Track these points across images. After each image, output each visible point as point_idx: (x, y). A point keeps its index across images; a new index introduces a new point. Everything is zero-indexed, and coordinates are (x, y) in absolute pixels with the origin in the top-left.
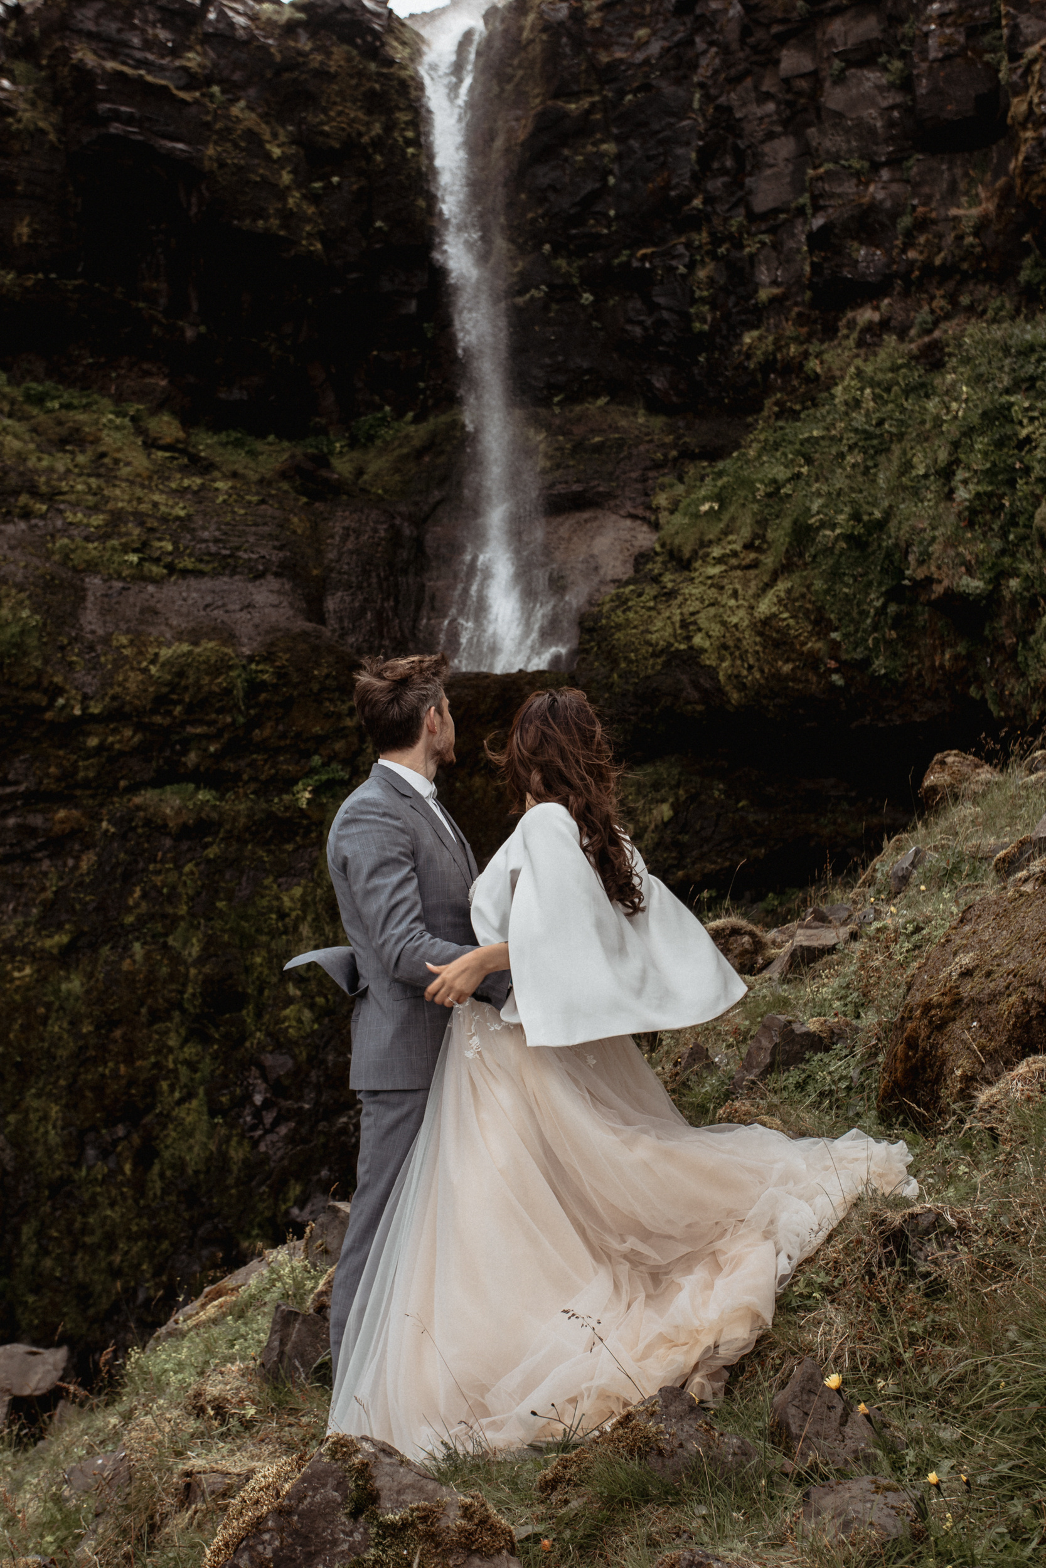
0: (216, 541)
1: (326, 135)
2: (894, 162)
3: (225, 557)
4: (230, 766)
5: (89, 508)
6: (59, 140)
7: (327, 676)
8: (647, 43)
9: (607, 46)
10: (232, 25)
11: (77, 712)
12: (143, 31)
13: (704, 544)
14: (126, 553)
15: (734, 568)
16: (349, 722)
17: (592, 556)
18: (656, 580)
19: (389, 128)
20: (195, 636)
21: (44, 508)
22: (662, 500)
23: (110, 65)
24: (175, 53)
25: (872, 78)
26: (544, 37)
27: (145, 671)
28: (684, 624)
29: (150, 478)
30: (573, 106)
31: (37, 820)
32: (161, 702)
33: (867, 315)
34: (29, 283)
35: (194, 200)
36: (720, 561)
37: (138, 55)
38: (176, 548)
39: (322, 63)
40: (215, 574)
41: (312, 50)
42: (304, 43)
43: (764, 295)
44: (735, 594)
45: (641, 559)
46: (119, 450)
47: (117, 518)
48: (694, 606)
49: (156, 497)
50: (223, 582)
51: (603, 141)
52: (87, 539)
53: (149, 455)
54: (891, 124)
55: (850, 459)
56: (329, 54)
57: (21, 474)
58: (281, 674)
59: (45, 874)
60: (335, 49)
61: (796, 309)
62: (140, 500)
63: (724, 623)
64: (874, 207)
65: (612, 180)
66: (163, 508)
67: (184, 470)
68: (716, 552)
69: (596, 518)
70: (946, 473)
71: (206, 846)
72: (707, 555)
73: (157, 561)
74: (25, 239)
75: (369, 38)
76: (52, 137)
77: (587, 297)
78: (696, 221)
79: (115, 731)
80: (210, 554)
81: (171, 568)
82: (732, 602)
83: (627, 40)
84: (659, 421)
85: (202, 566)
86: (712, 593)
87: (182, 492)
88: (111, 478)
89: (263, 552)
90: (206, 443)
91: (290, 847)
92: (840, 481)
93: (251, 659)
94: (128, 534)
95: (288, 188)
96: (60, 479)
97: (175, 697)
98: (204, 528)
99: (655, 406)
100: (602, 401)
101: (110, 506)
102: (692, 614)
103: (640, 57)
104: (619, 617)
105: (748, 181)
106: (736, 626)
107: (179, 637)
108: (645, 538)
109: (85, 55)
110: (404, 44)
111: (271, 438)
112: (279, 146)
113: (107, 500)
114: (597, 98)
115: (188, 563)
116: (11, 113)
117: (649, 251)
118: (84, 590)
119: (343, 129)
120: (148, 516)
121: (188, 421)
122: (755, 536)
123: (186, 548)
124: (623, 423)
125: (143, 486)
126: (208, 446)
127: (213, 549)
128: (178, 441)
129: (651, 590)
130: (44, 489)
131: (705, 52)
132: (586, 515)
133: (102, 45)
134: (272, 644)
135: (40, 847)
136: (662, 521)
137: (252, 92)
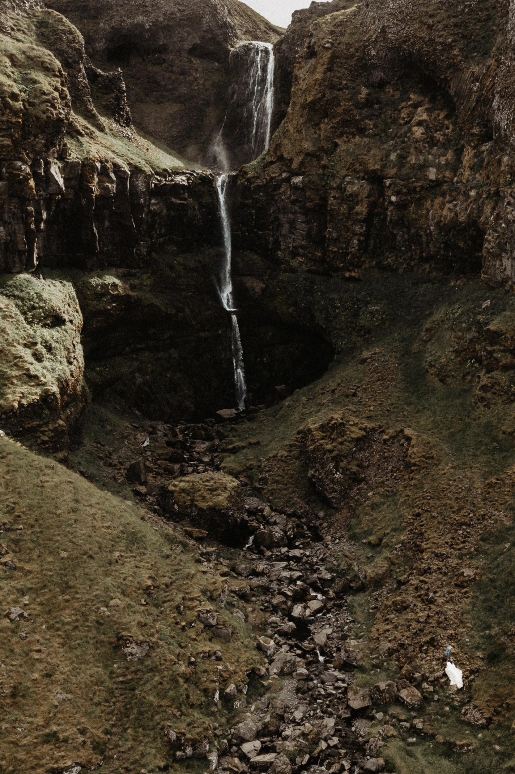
2: (306, 240)
9: (255, 194)
17: (253, 286)
28: (275, 308)
30: (247, 201)
33: (300, 259)
43: (282, 247)
44: (284, 306)
45: (263, 290)
48: (276, 305)
51: (253, 210)
54: (306, 234)
55: (302, 292)
63: (282, 310)
65: (254, 217)
68: (280, 297)
77: (247, 234)
84: (259, 258)
86: (279, 304)
92: (301, 296)
95: (198, 214)
99: (258, 255)
103: (261, 198)
104: (261, 302)
106: (285, 311)
108: (263, 286)
112: (197, 206)
114: (252, 202)
124: (253, 258)
129: (267, 299)
132: (251, 278)
136: (265, 283)
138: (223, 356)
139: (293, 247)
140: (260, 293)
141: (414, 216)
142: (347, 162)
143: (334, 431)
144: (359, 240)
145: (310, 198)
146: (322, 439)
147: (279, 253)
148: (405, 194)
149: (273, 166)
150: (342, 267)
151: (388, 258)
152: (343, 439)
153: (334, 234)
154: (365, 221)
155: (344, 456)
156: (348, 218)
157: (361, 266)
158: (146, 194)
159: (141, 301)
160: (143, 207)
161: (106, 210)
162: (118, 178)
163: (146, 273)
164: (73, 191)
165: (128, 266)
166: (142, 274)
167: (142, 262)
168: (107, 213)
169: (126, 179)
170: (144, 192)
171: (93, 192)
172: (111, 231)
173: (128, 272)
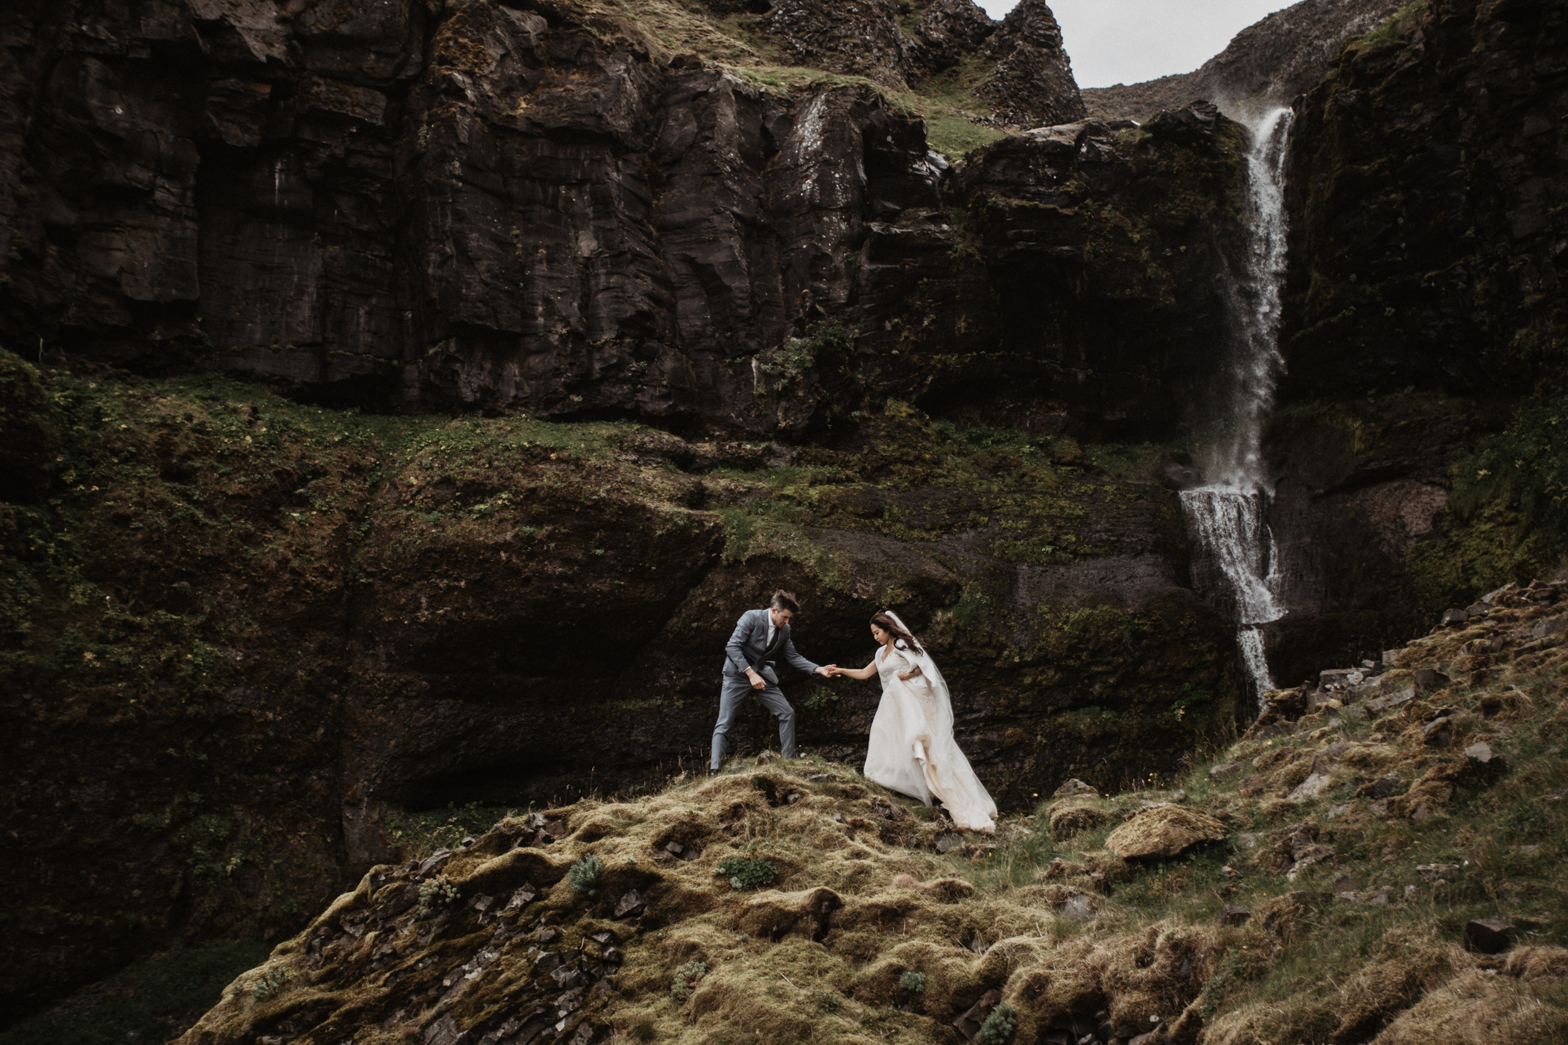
0: (1106, 531)
1: (1172, 217)
3: (1113, 542)
4: (1124, 693)
5: (1016, 516)
6: (983, 259)
7: (1190, 625)
8: (1421, 115)
9: (1389, 120)
10: (1099, 153)
11: (1017, 660)
12: (1036, 172)
13: (1478, 506)
14: (1043, 546)
15: (1501, 525)
16: (1209, 657)
17: (1400, 517)
18: (1445, 535)
20: (1093, 603)
21: (986, 519)
22: (1454, 469)
23: (1015, 202)
24: (1059, 182)
26: (1339, 118)
27: (1061, 629)
28: (1465, 569)
29: (1057, 488)
30: (1366, 167)
31: (993, 736)
32: (1073, 650)
34: (967, 361)
35: (1078, 283)
36: (1489, 519)
37: (1033, 189)
38: (1078, 539)
39: (1167, 166)
40: (1107, 555)
41: (1159, 159)
42: (1153, 154)
43: (1528, 300)
44: (1501, 545)
45: (1437, 517)
46: (1034, 471)
47: (1036, 521)
48: (1473, 554)
49: (1063, 503)
50: (1112, 561)
51: (1392, 192)
52: (1016, 539)
53: (1055, 472)
56: (1172, 159)
57: (970, 497)
58: (1156, 625)
59: (1001, 773)
60: (1176, 154)
61: (1555, 311)
62: (1051, 507)
63: (1493, 568)
65: (1401, 221)
66: (1067, 511)
67: (1081, 478)
68: (1487, 512)
69: (1403, 486)
71: (1110, 751)
72: (1481, 514)
73: (1065, 549)
74: (963, 331)
75: (1202, 141)
76: (978, 257)
77: (1390, 310)
78: (1470, 247)
79: (1042, 672)
80: (1102, 541)
81: (1075, 554)
82: (1499, 551)
83: (1406, 113)
85: (1097, 550)
86: (1485, 544)
87: (1078, 497)
88: (1030, 494)
89: (1141, 536)
90: (1097, 455)
91: (1171, 750)
93: (1134, 616)
94: (1044, 532)
95: (1147, 262)
96: (995, 498)
97: (1082, 646)
98: (1097, 522)
100: (1409, 389)
101: (1030, 513)
102: (1471, 561)
103: (1415, 126)
104: (1418, 565)
105: (1509, 214)
106: (1501, 569)
107: (1083, 604)
108: (1440, 499)
109: (997, 199)
110: (1230, 137)
111: (1146, 444)
112: (1138, 232)
113: (1028, 509)
114: (1384, 160)
115: (1087, 549)
116: (950, 247)
117: (1434, 273)
118: (1017, 574)
119: (1186, 211)
120: (1057, 517)
121: (1083, 439)
122: (1513, 500)
123: (1085, 538)
124: (1426, 406)
125: (1052, 496)
126: (1098, 457)
127: (1105, 537)
128: (1076, 458)
129: (1441, 543)
130: (985, 506)
131: (1466, 119)
132: (1396, 484)
133: (1008, 188)
134: (1148, 604)
135: (997, 754)
136: (1454, 486)
137: (1116, 197)
140: (1427, 532)
147: (1520, 335)
158: (827, 162)
159: (720, 543)
160: (817, 209)
161: (569, 186)
162: (684, 100)
163: (817, 461)
164: (382, 100)
165: (735, 432)
166: (797, 461)
167: (786, 412)
168: (581, 201)
169: (714, 98)
170: (816, 153)
171: (459, 93)
172: (609, 274)
173: (720, 449)
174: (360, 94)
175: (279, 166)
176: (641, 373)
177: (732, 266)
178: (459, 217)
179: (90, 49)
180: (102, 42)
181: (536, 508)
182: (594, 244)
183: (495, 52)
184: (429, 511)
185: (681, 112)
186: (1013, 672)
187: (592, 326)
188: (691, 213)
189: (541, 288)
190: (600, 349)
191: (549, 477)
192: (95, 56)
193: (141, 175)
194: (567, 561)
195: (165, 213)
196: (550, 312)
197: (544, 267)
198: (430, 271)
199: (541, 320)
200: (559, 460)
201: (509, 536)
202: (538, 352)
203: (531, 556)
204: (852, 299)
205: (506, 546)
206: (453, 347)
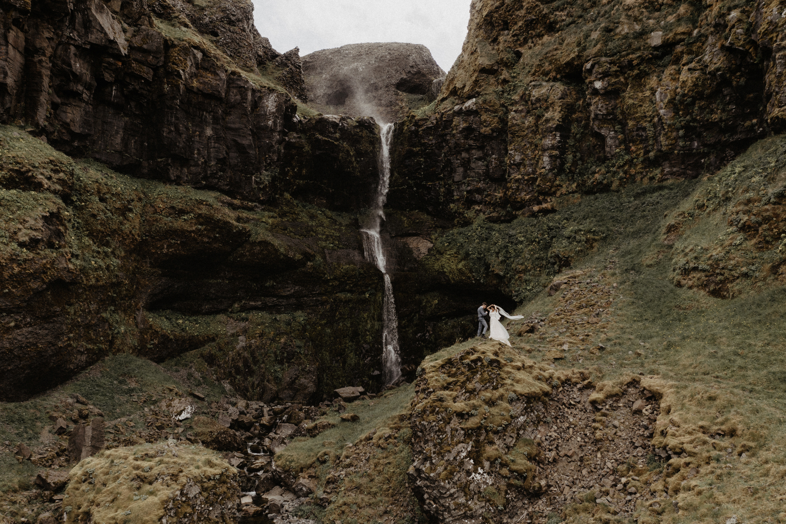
0: (346, 241)
1: (361, 150)
2: (484, 180)
3: (348, 245)
4: (354, 289)
5: (322, 234)
8: (432, 140)
9: (423, 138)
10: (344, 126)
11: (329, 278)
12: (328, 129)
13: (445, 251)
14: (330, 244)
15: (452, 257)
17: (418, 247)
19: (374, 148)
20: (348, 263)
22: (433, 237)
23: (323, 138)
24: (334, 133)
25: (480, 163)
26: (408, 133)
27: (340, 270)
28: (442, 266)
29: (330, 226)
30: (415, 149)
31: (319, 298)
32: (343, 276)
33: (477, 208)
34: (304, 183)
35: (337, 165)
36: (449, 255)
37: (328, 135)
39: (361, 134)
41: (359, 132)
42: (358, 130)
43: (456, 197)
44: (453, 262)
45: (430, 250)
46: (322, 219)
47: (327, 236)
49: (332, 231)
50: (348, 250)
51: (421, 158)
52: (323, 241)
53: (328, 220)
54: (484, 173)
55: (476, 241)
56: (363, 132)
57: (309, 226)
58: (364, 272)
59: (320, 309)
61: (462, 202)
62: (330, 232)
63: (450, 267)
64: (480, 188)
65: (423, 166)
66: (334, 234)
68: (448, 253)
69: (418, 239)
70: (497, 253)
71: (350, 304)
72: (446, 253)
73: (336, 246)
74: (304, 174)
75: (371, 129)
76: (311, 152)
77: (415, 189)
78: (441, 179)
79: (334, 282)
81: (338, 247)
82: (452, 264)
83: (428, 138)
84: (429, 217)
85: (344, 247)
86: (448, 261)
87: (336, 230)
88: (323, 227)
89: (355, 244)
90: (334, 215)
92: (475, 245)
94: (330, 240)
95: (354, 162)
96: (315, 227)
98: (342, 238)
99: (429, 213)
100: (417, 211)
101: (325, 233)
102: (443, 264)
103: (430, 143)
104: (426, 262)
105: (453, 174)
106: (453, 268)
107: (346, 264)
108: (430, 245)
109: (318, 136)
110: (377, 129)
112: (352, 152)
114: (420, 149)
115: (341, 246)
117: (430, 183)
118: (326, 253)
119: (365, 149)
120: (332, 235)
121: (330, 210)
122: (457, 252)
123: (340, 243)
124: (422, 217)
125: (329, 228)
127: (345, 243)
129: (433, 258)
130: (313, 230)
132: (416, 238)
133: (321, 133)
134: (361, 265)
136: (434, 242)
137: (347, 140)
138: (369, 326)
139: (468, 192)
140: (427, 253)
141: (631, 101)
142: (532, 65)
143: (474, 373)
144: (551, 156)
145: (485, 121)
146: (446, 388)
147: (452, 205)
148: (616, 75)
149: (445, 102)
150: (530, 199)
151: (594, 173)
152: (497, 394)
153: (516, 157)
154: (558, 128)
155: (496, 432)
156: (535, 132)
157: (555, 193)
158: (276, 116)
159: (250, 236)
160: (272, 131)
161: (207, 112)
162: (236, 87)
163: (269, 211)
164: (152, 72)
165: (244, 198)
166: (263, 210)
167: (262, 194)
168: (209, 118)
169: (247, 89)
170: (273, 113)
171: (179, 76)
172: (215, 143)
173: (242, 203)
174: (145, 68)
175: (114, 88)
176: (221, 176)
177: (250, 146)
178: (177, 118)
179: (72, 42)
180: (76, 40)
181: (201, 220)
182: (211, 132)
183: (189, 63)
184: (167, 217)
185: (235, 91)
186: (328, 281)
187: (209, 158)
188: (237, 126)
189: (197, 145)
190: (210, 167)
191: (204, 210)
192: (74, 45)
193: (80, 88)
194: (209, 238)
195: (84, 101)
196: (199, 154)
197: (198, 138)
198: (165, 134)
199: (196, 156)
200: (206, 205)
201: (194, 228)
202: (194, 166)
203: (200, 235)
204: (278, 160)
205: (193, 231)
206: (170, 161)
